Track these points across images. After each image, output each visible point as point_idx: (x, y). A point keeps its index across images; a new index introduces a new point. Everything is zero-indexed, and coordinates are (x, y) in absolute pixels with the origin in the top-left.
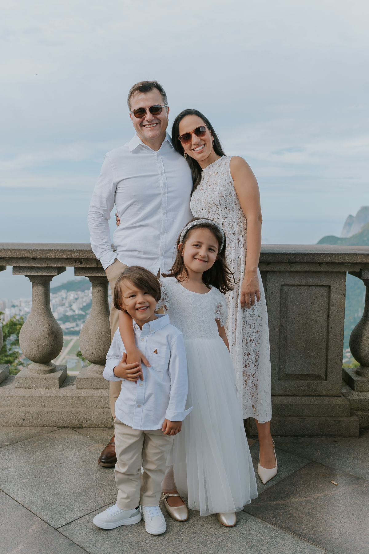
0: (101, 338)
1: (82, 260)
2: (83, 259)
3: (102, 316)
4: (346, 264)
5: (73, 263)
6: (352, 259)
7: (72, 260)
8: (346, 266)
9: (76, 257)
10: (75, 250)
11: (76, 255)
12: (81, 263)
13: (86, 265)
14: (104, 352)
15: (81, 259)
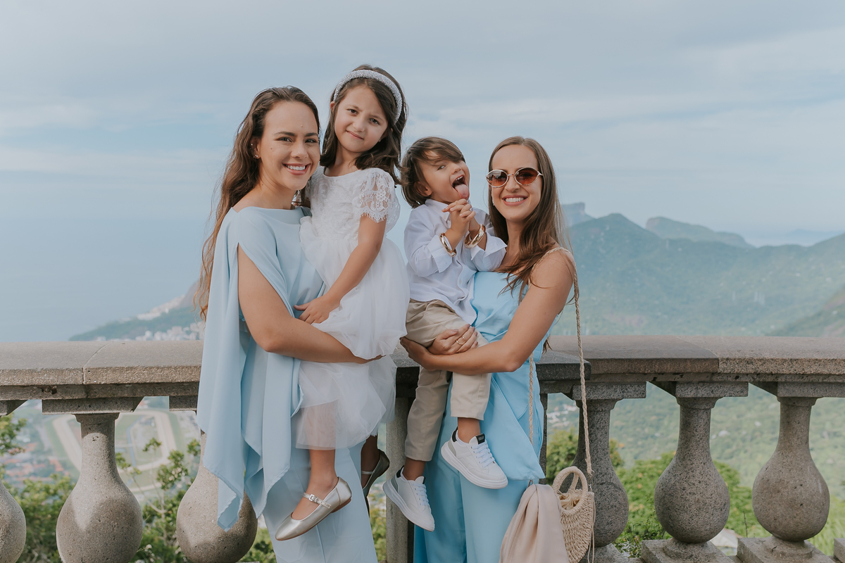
0: (99, 530)
1: (56, 387)
2: (56, 385)
3: (101, 486)
4: (547, 382)
5: (37, 393)
6: (557, 373)
7: (35, 388)
8: (546, 384)
9: (42, 383)
10: (39, 370)
11: (43, 378)
12: (54, 392)
13: (63, 395)
14: (104, 557)
15: (54, 386)
